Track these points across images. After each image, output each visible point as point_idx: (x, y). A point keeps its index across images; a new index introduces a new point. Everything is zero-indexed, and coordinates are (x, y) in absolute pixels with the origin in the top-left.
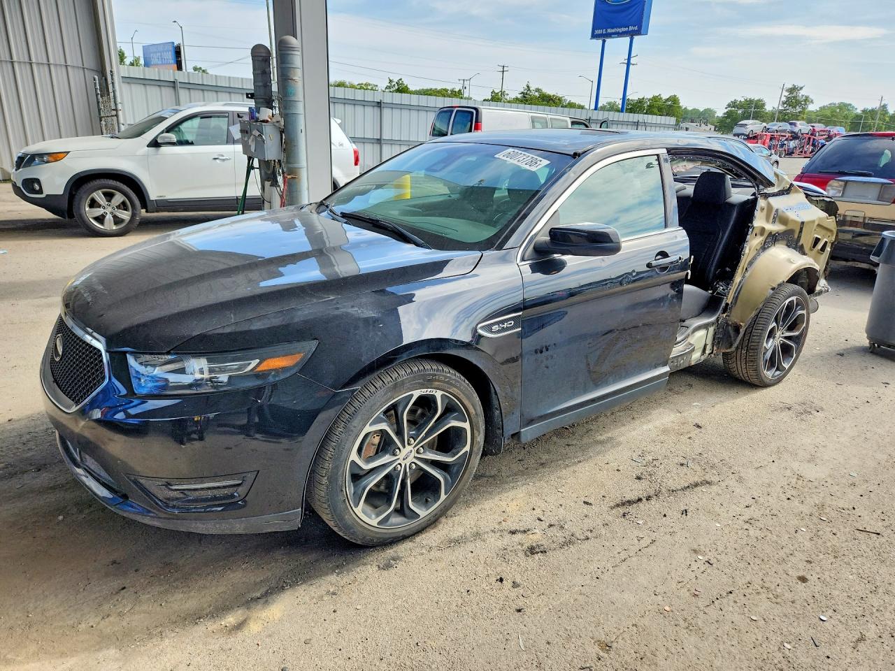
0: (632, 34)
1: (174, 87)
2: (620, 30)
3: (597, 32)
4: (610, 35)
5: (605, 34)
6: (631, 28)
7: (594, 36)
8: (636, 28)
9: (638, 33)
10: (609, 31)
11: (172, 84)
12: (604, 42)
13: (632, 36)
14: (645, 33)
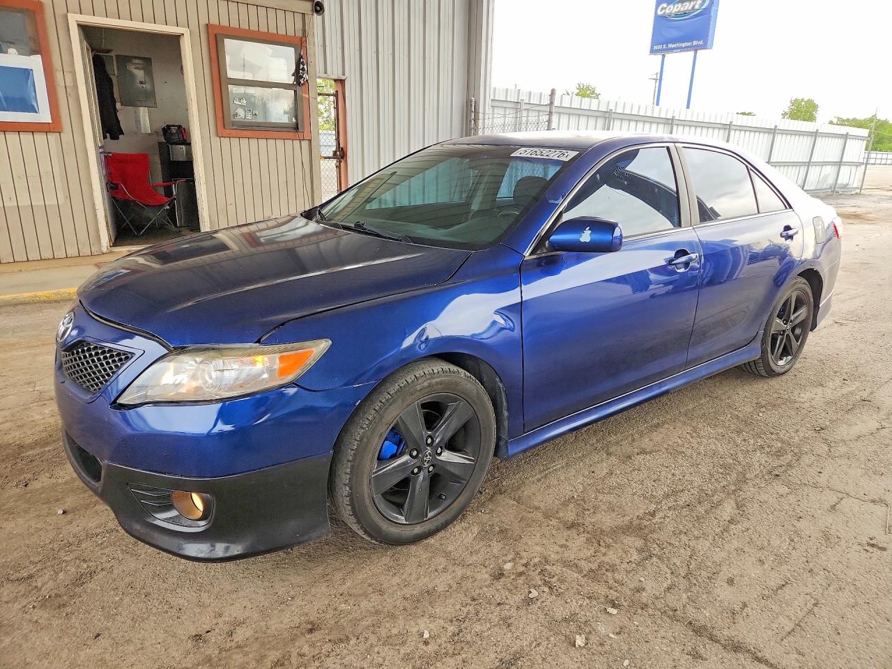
2: (684, 45)
3: (656, 48)
4: (671, 50)
5: (665, 50)
6: (695, 43)
7: (653, 51)
8: (701, 43)
9: (704, 47)
10: (671, 46)
12: (664, 56)
13: (696, 51)
14: (711, 48)
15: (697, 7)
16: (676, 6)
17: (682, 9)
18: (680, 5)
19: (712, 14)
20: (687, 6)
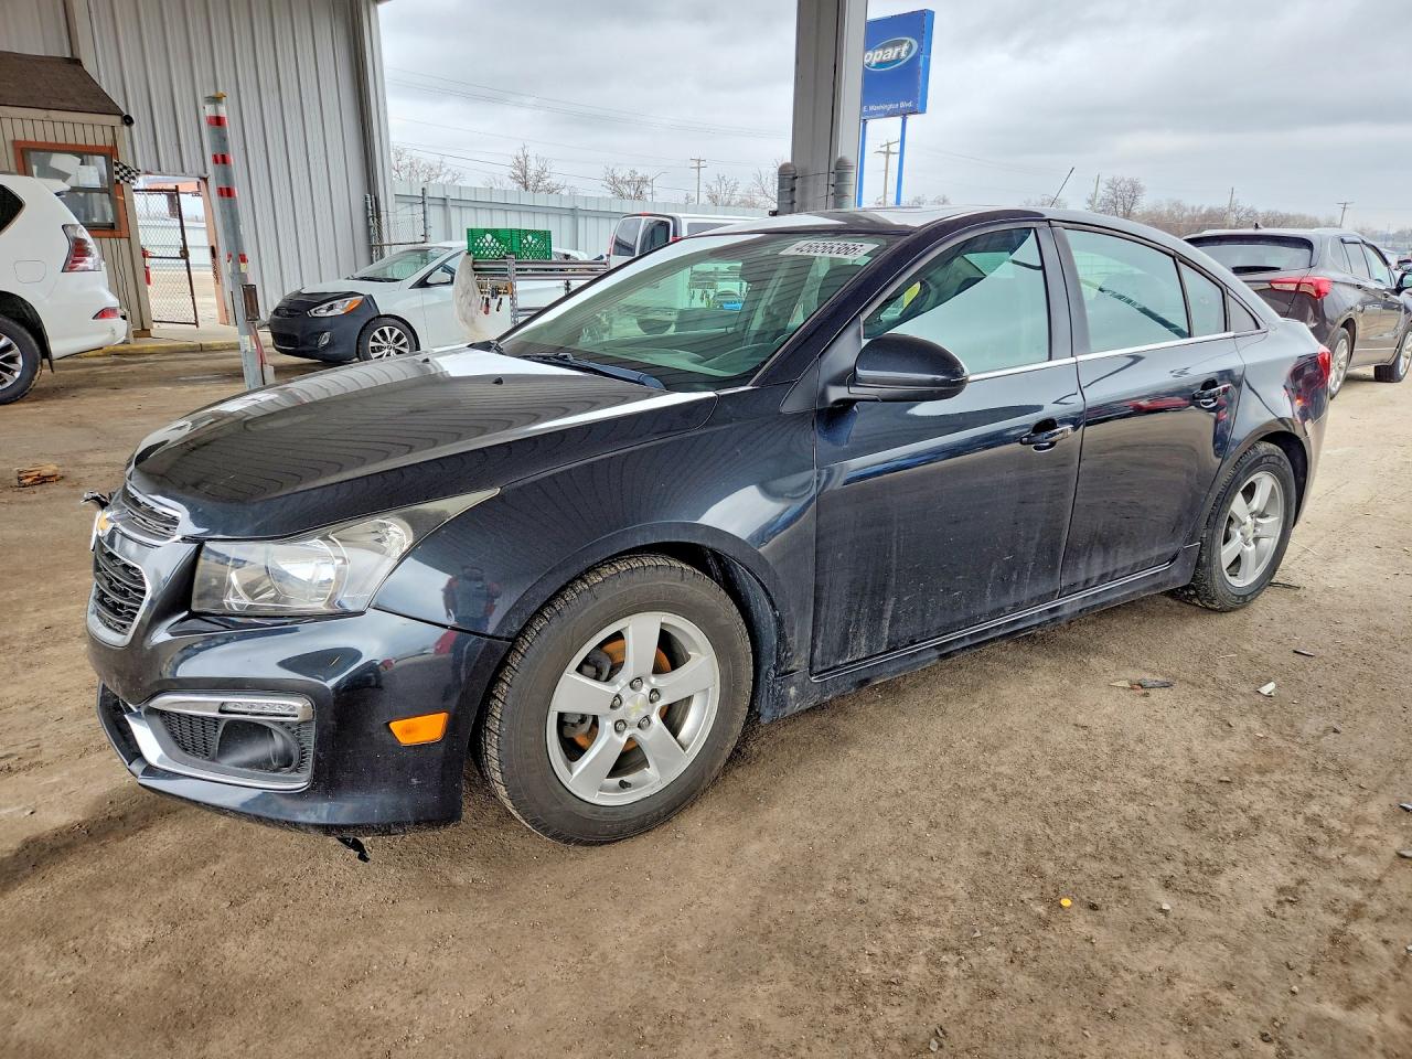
0: (904, 115)
1: (445, 206)
2: (887, 108)
4: (874, 113)
5: (866, 113)
6: (903, 105)
8: (910, 105)
9: (913, 110)
10: (871, 108)
11: (441, 202)
12: (865, 123)
13: (905, 115)
14: (923, 111)
15: (903, 55)
16: (877, 53)
17: (884, 58)
18: (881, 52)
19: (921, 64)
20: (891, 54)
